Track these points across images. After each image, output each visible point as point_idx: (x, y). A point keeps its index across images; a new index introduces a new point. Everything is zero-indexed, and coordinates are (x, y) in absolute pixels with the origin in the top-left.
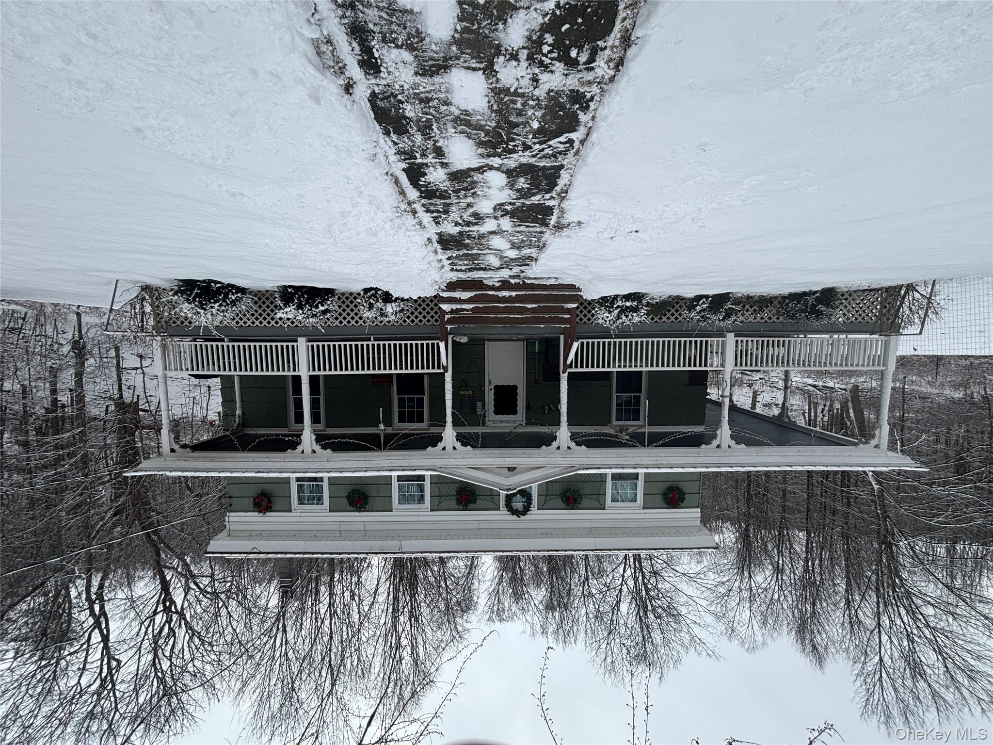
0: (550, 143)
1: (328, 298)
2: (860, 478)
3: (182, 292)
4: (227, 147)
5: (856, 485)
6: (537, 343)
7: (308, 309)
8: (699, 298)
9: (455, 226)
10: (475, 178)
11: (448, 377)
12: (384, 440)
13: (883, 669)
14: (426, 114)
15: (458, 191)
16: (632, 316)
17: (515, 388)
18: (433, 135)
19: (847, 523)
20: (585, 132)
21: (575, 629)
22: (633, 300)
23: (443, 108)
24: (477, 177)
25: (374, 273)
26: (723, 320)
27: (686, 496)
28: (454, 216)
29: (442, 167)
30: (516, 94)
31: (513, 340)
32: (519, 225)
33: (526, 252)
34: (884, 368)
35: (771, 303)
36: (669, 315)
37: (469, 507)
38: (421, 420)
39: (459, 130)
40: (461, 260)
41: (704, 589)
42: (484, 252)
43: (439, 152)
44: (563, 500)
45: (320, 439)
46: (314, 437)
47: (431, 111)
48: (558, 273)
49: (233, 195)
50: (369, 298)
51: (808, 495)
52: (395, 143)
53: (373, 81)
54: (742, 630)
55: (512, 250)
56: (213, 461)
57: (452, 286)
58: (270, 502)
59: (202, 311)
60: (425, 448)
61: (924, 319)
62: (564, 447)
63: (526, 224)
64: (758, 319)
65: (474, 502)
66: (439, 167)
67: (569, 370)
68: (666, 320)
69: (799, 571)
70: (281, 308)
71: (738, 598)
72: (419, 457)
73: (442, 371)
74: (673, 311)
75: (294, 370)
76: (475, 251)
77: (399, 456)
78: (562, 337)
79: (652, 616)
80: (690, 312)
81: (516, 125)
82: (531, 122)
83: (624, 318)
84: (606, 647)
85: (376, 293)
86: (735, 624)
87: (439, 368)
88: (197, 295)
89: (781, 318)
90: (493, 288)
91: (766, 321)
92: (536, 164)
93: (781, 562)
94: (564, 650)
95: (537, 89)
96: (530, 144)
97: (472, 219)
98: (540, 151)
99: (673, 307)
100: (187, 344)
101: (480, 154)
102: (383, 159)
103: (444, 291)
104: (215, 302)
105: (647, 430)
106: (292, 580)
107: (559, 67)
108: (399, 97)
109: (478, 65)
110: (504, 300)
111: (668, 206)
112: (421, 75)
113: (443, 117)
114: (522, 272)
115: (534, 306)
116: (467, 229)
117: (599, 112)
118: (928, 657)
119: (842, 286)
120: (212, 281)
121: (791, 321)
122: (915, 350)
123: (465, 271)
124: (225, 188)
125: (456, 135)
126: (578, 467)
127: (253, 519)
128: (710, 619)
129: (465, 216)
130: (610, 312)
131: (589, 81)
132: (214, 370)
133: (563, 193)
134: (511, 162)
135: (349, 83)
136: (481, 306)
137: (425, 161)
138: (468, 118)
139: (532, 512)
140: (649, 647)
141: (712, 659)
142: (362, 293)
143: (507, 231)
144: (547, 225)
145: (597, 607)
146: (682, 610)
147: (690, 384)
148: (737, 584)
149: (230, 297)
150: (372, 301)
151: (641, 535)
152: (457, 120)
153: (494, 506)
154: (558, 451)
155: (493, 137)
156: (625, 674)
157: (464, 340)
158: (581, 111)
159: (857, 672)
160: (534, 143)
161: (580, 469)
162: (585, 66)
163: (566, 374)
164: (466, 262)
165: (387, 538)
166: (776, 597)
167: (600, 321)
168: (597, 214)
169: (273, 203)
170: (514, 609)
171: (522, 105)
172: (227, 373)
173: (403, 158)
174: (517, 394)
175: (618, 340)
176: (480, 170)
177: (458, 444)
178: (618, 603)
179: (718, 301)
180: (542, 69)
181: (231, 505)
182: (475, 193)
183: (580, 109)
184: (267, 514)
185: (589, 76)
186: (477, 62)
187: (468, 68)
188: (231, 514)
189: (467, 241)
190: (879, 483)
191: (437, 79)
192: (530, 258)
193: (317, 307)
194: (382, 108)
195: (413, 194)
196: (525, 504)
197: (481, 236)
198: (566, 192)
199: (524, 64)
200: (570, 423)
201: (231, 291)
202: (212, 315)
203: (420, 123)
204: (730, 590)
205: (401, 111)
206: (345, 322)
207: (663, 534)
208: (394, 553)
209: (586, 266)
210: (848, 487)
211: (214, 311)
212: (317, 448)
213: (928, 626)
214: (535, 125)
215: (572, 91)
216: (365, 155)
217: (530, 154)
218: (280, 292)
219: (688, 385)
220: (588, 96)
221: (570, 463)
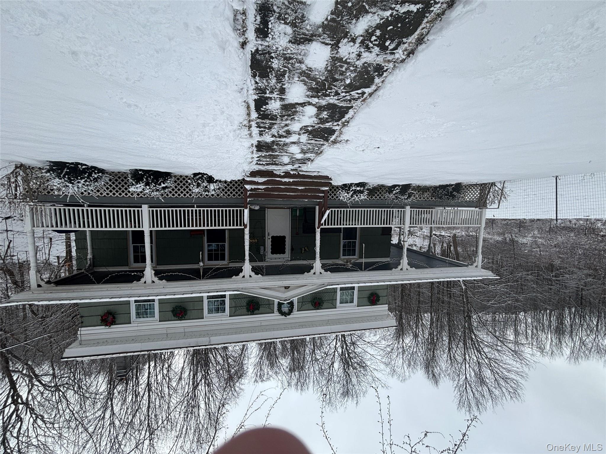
0: (351, 93)
1: (168, 178)
2: (455, 284)
3: (54, 171)
4: (141, 73)
5: (453, 287)
6: (298, 210)
7: (154, 186)
8: (395, 186)
9: (272, 137)
10: (297, 109)
11: (247, 231)
12: (203, 273)
13: (467, 383)
14: (285, 67)
15: (284, 116)
16: (360, 196)
17: (284, 237)
18: (284, 80)
19: (449, 307)
20: (375, 88)
21: (307, 381)
22: (361, 187)
23: (297, 65)
24: (299, 109)
25: (207, 164)
26: (407, 199)
27: (381, 298)
28: (274, 131)
29: (280, 100)
30: (346, 62)
31: (285, 208)
32: (311, 140)
33: (308, 155)
34: (480, 226)
35: (429, 190)
36: (376, 195)
37: (254, 313)
38: (223, 259)
39: (301, 79)
40: (265, 158)
41: (379, 350)
42: (282, 154)
43: (282, 91)
44: (312, 304)
45: (157, 273)
46: (153, 272)
47: (289, 65)
48: (322, 169)
49: (129, 106)
50: (198, 179)
51: (432, 294)
52: (256, 83)
53: (260, 42)
54: (398, 370)
55: (300, 154)
56: (74, 292)
57: (253, 174)
58: (114, 318)
59: (70, 185)
60: (231, 277)
61: (500, 201)
62: (318, 273)
63: (316, 139)
64: (422, 199)
65: (258, 309)
66: (278, 100)
67: (322, 227)
68: (375, 198)
69: (426, 336)
70: (133, 185)
71: (396, 353)
72: (227, 283)
73: (243, 227)
74: (378, 193)
75: (139, 227)
76: (277, 153)
77: (212, 282)
78: (317, 207)
79: (351, 369)
80: (390, 194)
81: (337, 80)
82: (346, 79)
83: (355, 196)
84: (326, 390)
85: (203, 176)
86: (395, 368)
87: (241, 225)
88: (67, 173)
89: (433, 198)
90: (279, 176)
91: (426, 200)
92: (338, 104)
93: (417, 331)
94: (301, 394)
95: (358, 61)
96: (340, 92)
97: (284, 134)
98: (344, 97)
99: (378, 191)
100: (49, 208)
101: (307, 95)
102: (245, 91)
103: (248, 177)
104: (81, 179)
105: (364, 260)
106: (127, 371)
107: (377, 49)
108: (273, 55)
109: (330, 42)
110: (285, 183)
111: (401, 134)
112: (292, 43)
113: (295, 70)
114: (300, 167)
115: (302, 188)
116: (278, 139)
117: (387, 78)
118: (487, 373)
119: (465, 182)
120: (79, 164)
121: (439, 200)
122: (494, 216)
123: (264, 165)
124: (124, 100)
125: (298, 82)
126: (326, 284)
127: (102, 331)
128: (382, 366)
129: (280, 132)
130: (348, 193)
131: (389, 60)
132: (75, 227)
133: (346, 122)
134: (323, 102)
135: (245, 41)
136: (270, 187)
137: (271, 96)
138: (310, 73)
139: (294, 313)
140: (350, 386)
141: (384, 389)
142: (192, 176)
143: (302, 143)
144: (327, 141)
145: (320, 367)
146: (368, 363)
147: (383, 234)
148: (396, 346)
149: (93, 175)
150: (200, 182)
151: (356, 322)
152: (303, 73)
153: (270, 311)
154: (314, 275)
155: (319, 86)
156: (337, 404)
157: (257, 208)
158: (378, 76)
159: (455, 386)
160: (342, 92)
161: (328, 285)
162: (390, 52)
163: (319, 229)
164: (268, 160)
165: (200, 336)
166: (415, 350)
167: (341, 198)
168: (361, 136)
169: (157, 114)
170: (270, 373)
171: (345, 69)
172: (82, 229)
173: (257, 92)
174: (285, 241)
175: (351, 209)
176: (303, 105)
177: (253, 274)
178: (333, 363)
179: (405, 188)
180: (366, 49)
181: (82, 322)
182: (293, 118)
183: (377, 76)
184: (112, 326)
185: (390, 57)
186: (330, 40)
187: (323, 43)
188: (82, 329)
189: (275, 147)
190: (465, 285)
191: (302, 47)
192: (309, 159)
193: (160, 184)
194: (258, 59)
195: (254, 115)
196: (290, 308)
197: (285, 145)
198: (348, 122)
199: (357, 45)
200: (322, 258)
201: (93, 171)
202: (78, 188)
203: (278, 72)
204: (393, 349)
205: (270, 63)
206: (176, 195)
207: (368, 321)
208: (206, 346)
209: (341, 166)
210: (450, 288)
211: (80, 185)
212: (156, 279)
213: (487, 358)
214: (348, 81)
215: (378, 65)
216: (236, 88)
217: (337, 98)
218: (131, 173)
219: (382, 235)
220: (385, 68)
221: (322, 282)
